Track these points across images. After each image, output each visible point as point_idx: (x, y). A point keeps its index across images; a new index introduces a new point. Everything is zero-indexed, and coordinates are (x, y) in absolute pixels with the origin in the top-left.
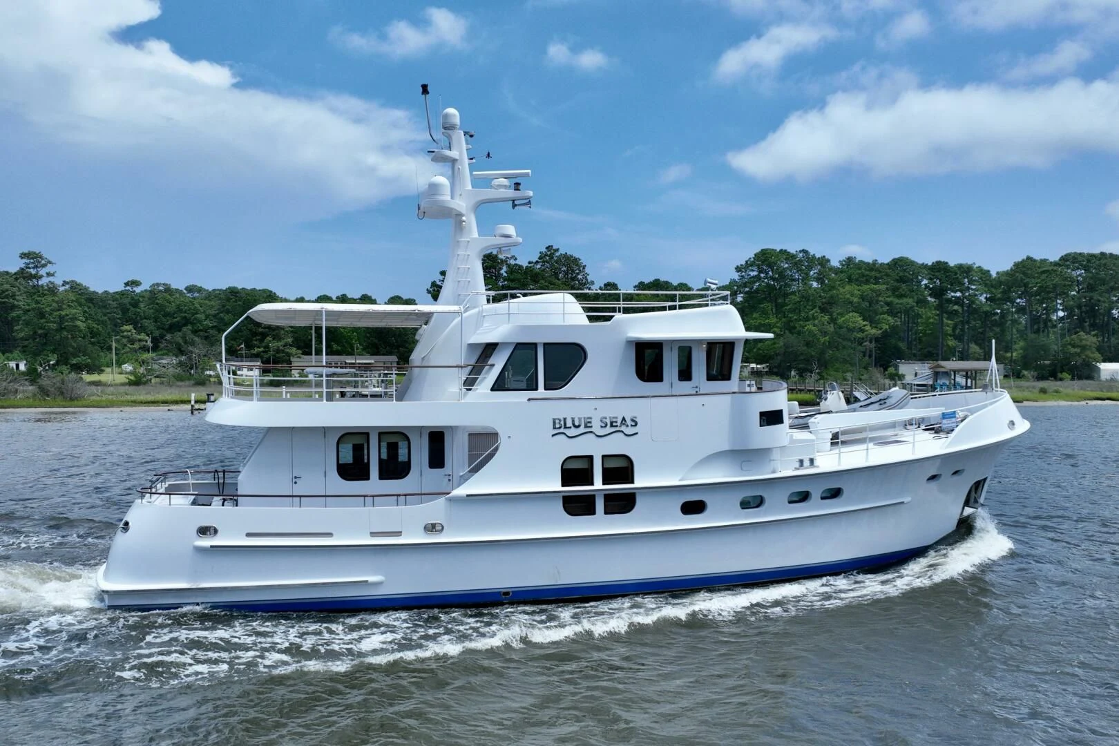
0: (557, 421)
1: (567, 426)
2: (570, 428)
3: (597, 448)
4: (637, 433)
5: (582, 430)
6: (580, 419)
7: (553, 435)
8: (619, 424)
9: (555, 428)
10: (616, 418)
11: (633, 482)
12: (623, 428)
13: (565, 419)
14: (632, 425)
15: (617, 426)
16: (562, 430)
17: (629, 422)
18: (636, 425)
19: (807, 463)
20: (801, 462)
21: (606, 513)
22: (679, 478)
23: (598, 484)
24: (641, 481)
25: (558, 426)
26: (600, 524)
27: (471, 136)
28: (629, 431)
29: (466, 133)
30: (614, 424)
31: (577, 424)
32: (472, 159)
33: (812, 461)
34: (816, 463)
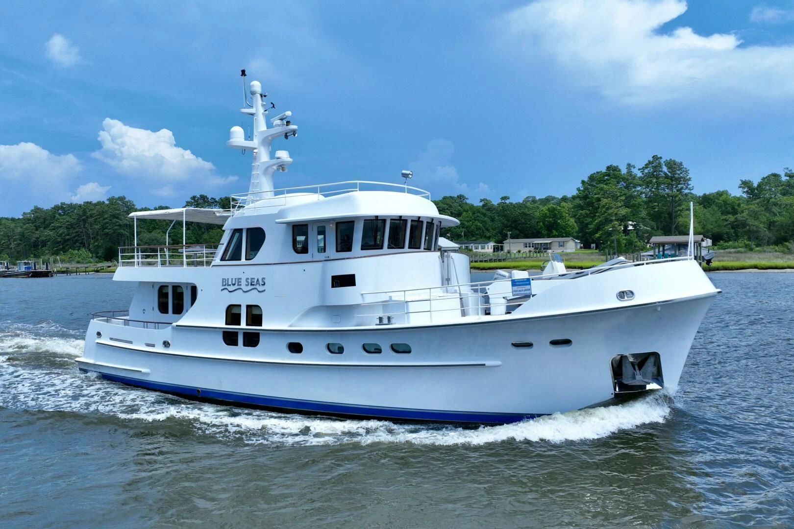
0: (224, 281)
1: (229, 284)
2: (230, 285)
3: (243, 300)
4: (265, 290)
5: (236, 287)
6: (236, 279)
7: (222, 290)
8: (255, 283)
9: (223, 285)
10: (254, 279)
11: (261, 326)
12: (257, 287)
13: (228, 279)
14: (262, 285)
15: (254, 285)
16: (226, 287)
17: (261, 283)
18: (264, 284)
19: (385, 321)
20: (381, 319)
21: (244, 345)
22: (289, 325)
23: (243, 325)
24: (266, 325)
25: (224, 284)
26: (240, 353)
27: (265, 96)
28: (261, 288)
29: (261, 96)
30: (253, 284)
31: (234, 283)
32: (266, 111)
33: (389, 318)
34: (393, 321)
